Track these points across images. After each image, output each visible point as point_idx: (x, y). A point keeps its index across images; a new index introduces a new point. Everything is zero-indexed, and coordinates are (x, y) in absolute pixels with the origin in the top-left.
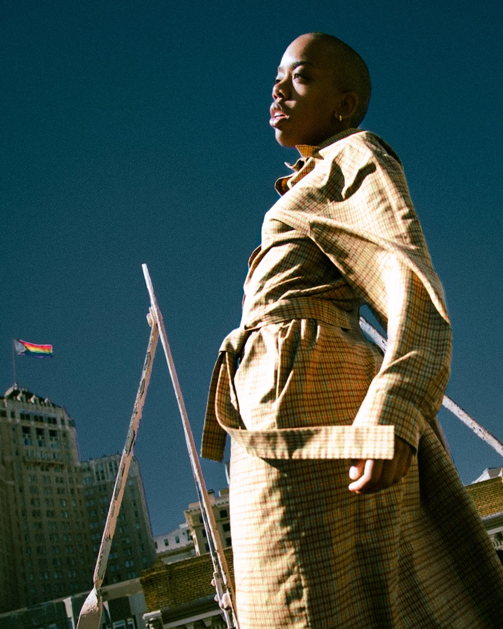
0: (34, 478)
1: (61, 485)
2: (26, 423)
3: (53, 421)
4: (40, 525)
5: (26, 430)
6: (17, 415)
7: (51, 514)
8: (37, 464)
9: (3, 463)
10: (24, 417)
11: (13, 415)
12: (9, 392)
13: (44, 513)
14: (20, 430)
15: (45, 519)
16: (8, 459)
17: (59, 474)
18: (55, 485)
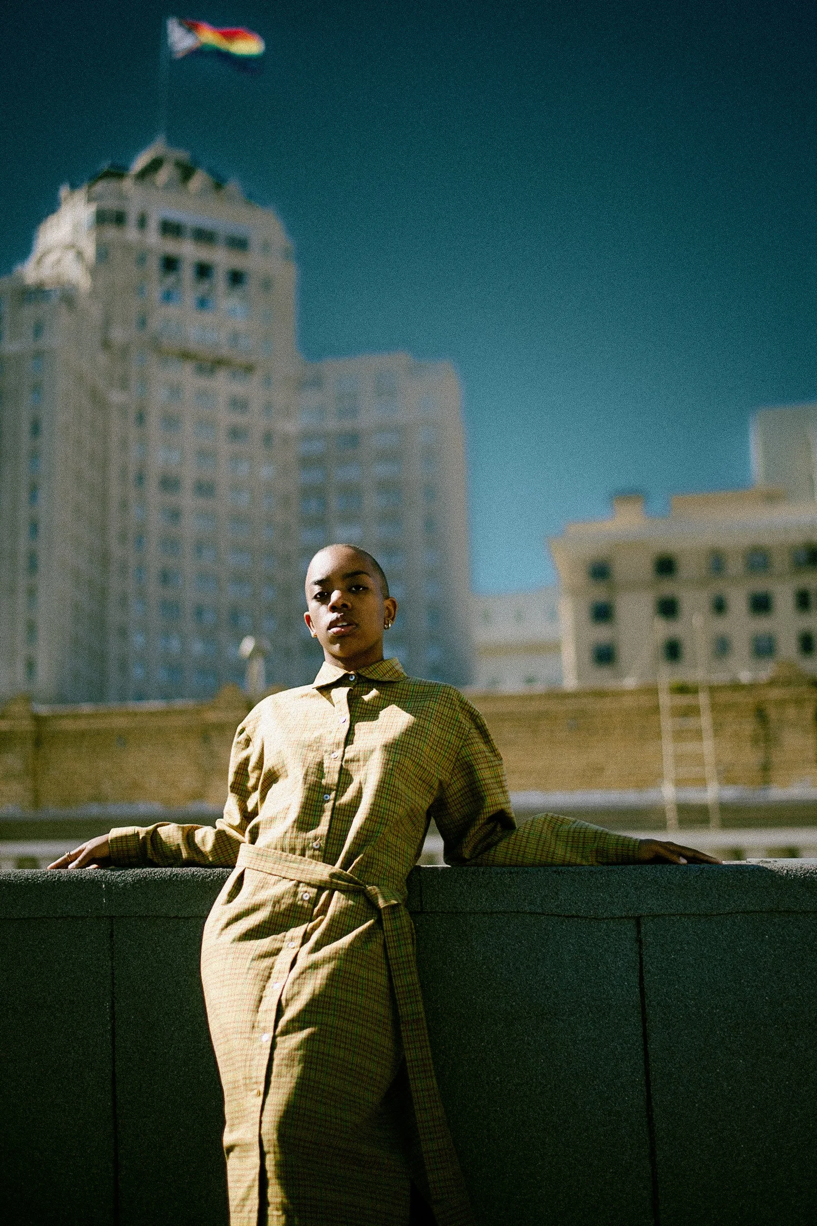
0: (175, 391)
1: (240, 419)
2: (171, 247)
3: (239, 244)
4: (175, 515)
5: (170, 264)
6: (153, 224)
7: (205, 489)
8: (186, 356)
9: (106, 345)
10: (170, 229)
11: (142, 222)
12: (140, 162)
13: (188, 483)
14: (154, 265)
15: (187, 500)
16: (118, 335)
17: (238, 388)
18: (226, 418)
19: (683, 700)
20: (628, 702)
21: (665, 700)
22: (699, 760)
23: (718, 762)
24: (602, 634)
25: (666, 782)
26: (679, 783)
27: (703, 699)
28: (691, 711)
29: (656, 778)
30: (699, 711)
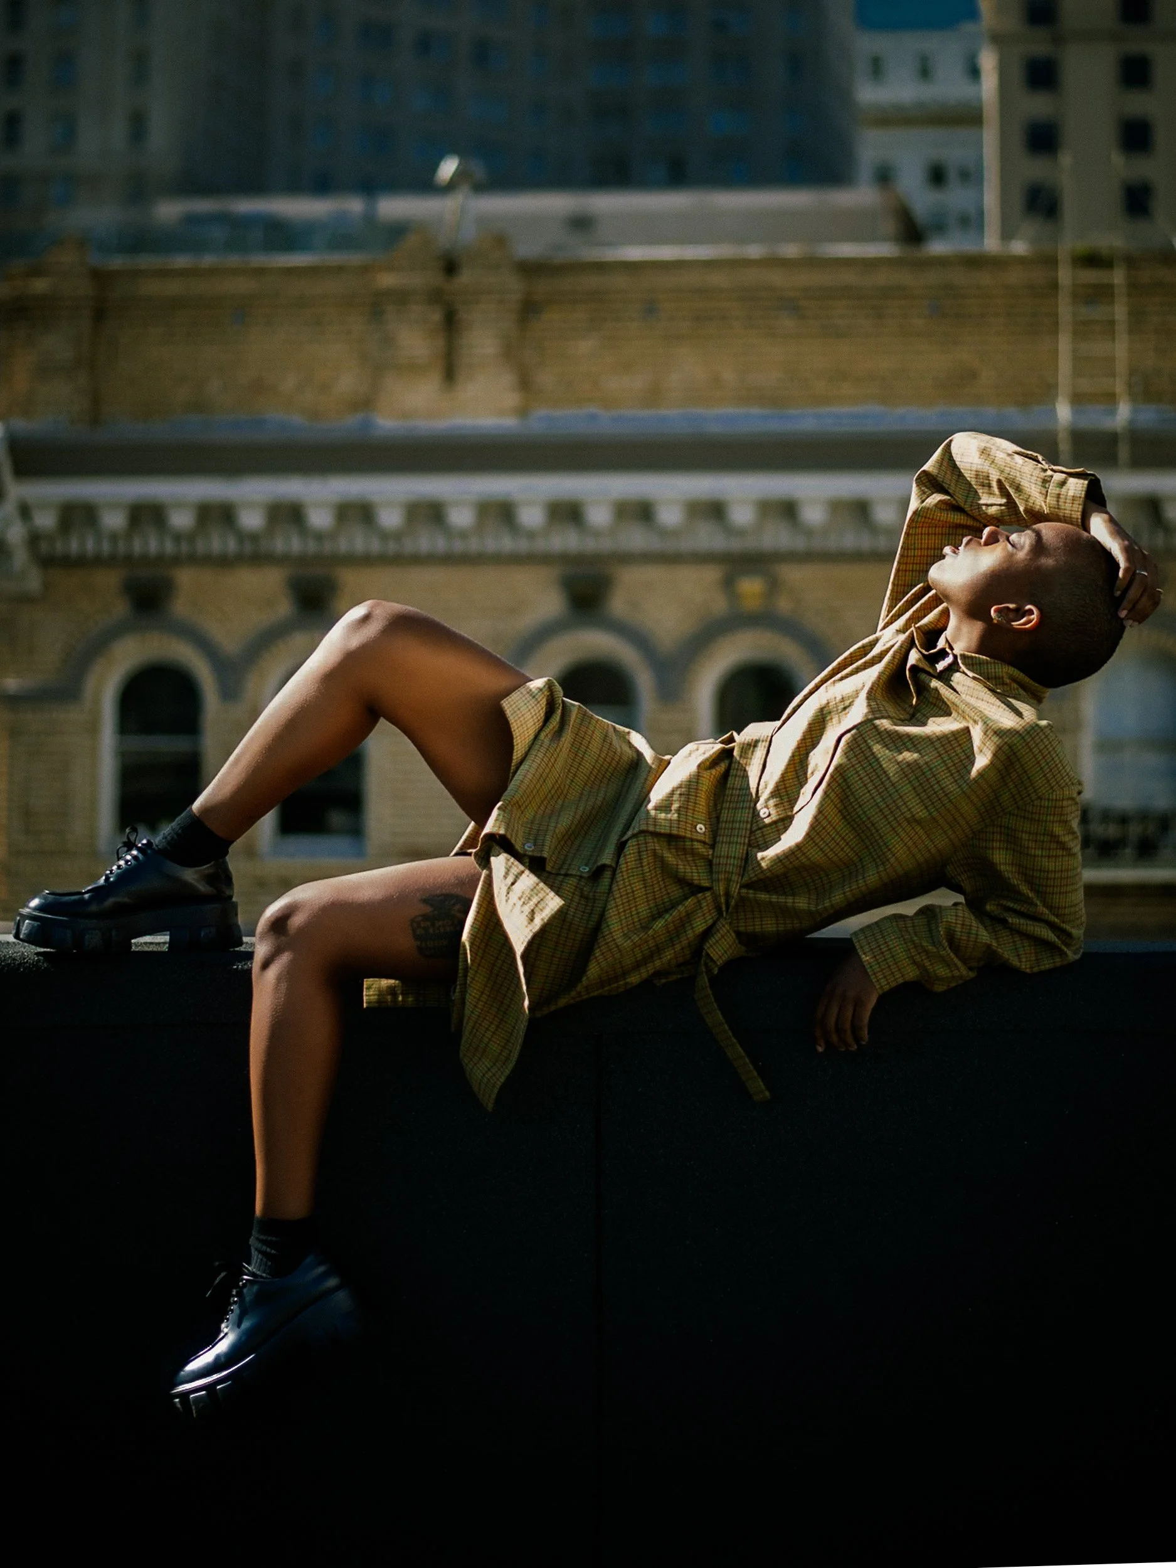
19: (1091, 276)
20: (1014, 277)
21: (1065, 275)
22: (1108, 366)
23: (1132, 371)
24: (1038, 106)
25: (1060, 398)
26: (1078, 400)
27: (1118, 277)
28: (1100, 294)
29: (1047, 392)
30: (1112, 295)
